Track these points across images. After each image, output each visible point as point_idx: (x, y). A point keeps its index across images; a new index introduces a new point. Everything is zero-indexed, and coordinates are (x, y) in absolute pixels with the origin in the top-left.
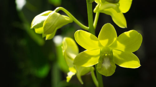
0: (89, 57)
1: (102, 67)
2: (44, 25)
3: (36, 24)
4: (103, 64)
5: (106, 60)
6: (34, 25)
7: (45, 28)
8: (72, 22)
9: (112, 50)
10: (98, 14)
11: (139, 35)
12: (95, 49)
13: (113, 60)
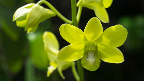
0: (74, 51)
1: (87, 62)
2: (27, 17)
3: (18, 17)
4: (88, 59)
5: (91, 55)
6: (17, 18)
7: (28, 21)
8: (55, 15)
9: (96, 45)
10: (81, 8)
11: (125, 29)
12: (79, 43)
13: (98, 55)
